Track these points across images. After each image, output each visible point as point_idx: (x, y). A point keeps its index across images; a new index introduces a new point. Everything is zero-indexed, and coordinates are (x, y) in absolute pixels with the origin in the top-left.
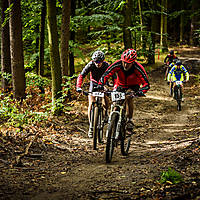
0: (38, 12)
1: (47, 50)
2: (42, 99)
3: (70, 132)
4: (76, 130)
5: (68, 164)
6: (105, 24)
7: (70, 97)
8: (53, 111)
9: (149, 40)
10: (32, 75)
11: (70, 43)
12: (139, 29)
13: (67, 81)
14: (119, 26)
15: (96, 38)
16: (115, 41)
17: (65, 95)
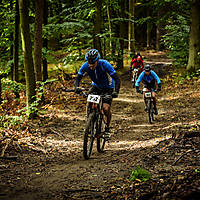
0: (12, 21)
1: (22, 57)
2: (17, 104)
3: (44, 135)
4: (50, 132)
5: (43, 165)
6: (76, 31)
7: (44, 101)
8: (28, 115)
9: (118, 46)
10: (8, 80)
11: (43, 50)
12: (108, 36)
13: (40, 85)
14: (89, 33)
15: (68, 44)
16: (86, 47)
17: (39, 99)
